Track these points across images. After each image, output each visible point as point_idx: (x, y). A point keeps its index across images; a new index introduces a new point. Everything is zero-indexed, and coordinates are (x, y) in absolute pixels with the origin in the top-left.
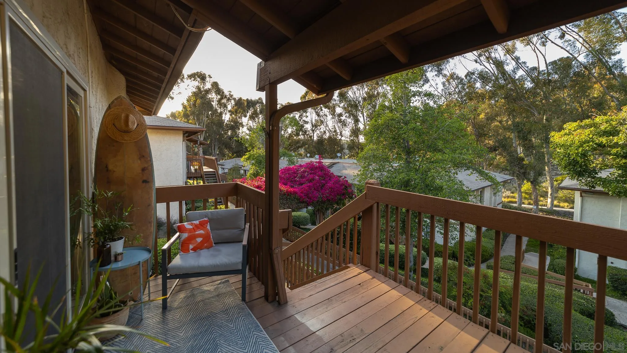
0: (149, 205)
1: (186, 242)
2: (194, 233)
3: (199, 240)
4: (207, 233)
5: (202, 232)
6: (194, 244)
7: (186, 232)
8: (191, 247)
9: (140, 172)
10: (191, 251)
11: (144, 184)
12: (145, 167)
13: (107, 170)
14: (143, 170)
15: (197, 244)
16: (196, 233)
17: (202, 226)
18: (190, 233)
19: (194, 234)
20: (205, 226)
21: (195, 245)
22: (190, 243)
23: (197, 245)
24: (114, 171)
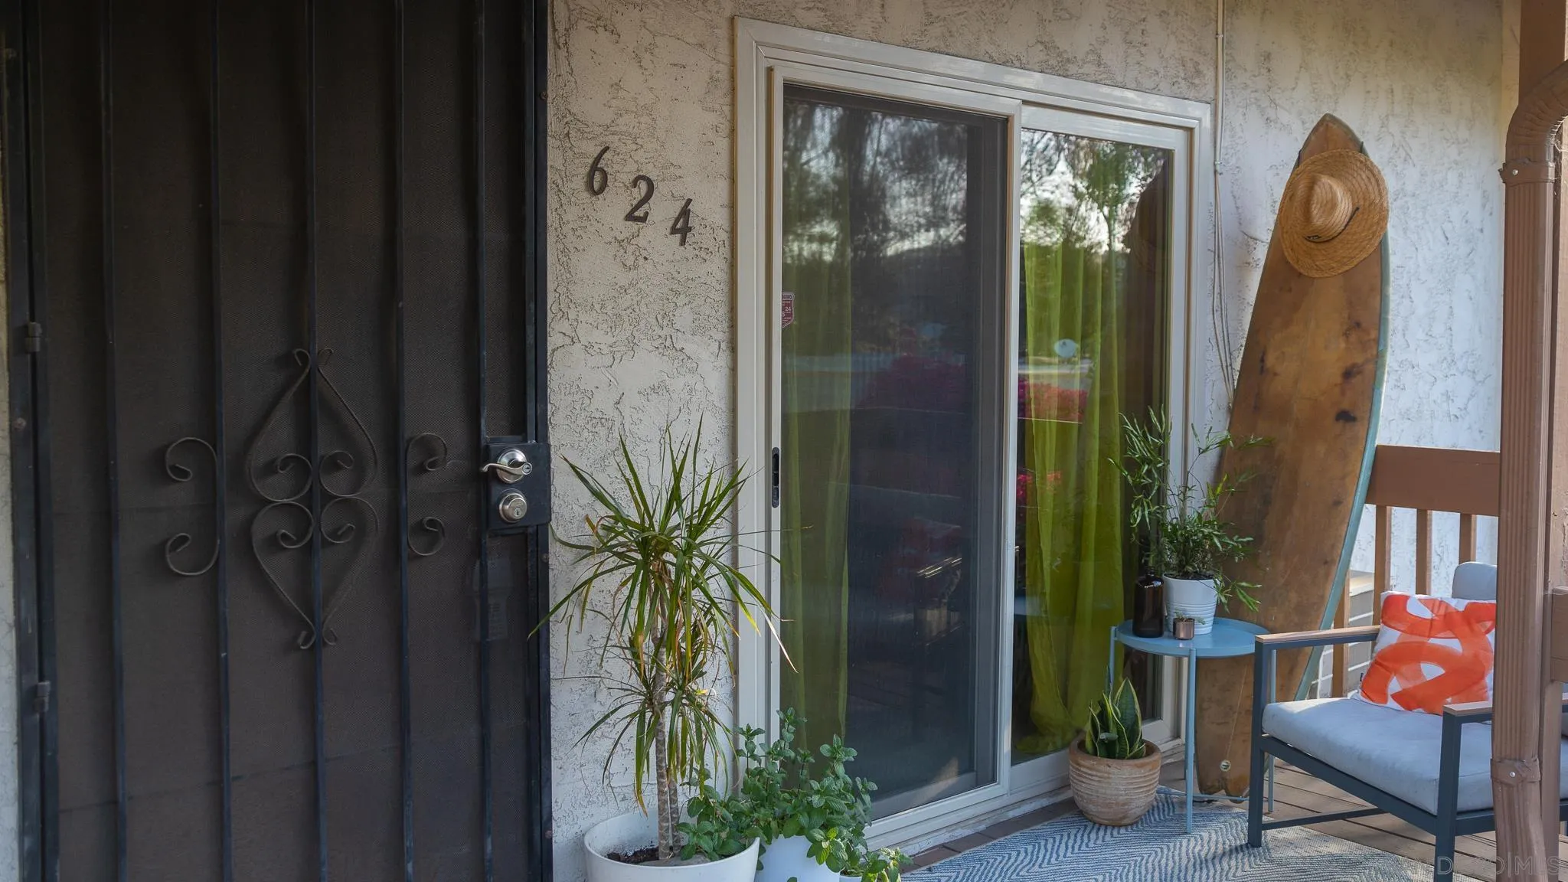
0: (1338, 503)
1: (1385, 663)
2: (1424, 640)
3: (1431, 671)
4: (1476, 656)
5: (1454, 645)
6: (1406, 679)
7: (1398, 625)
8: (1395, 685)
9: (1339, 380)
10: (1392, 703)
11: (1341, 422)
12: (1354, 365)
13: (1262, 370)
14: (1348, 374)
15: (1418, 682)
16: (1432, 641)
17: (1469, 624)
18: (1412, 633)
19: (1423, 643)
20: (1477, 627)
21: (1409, 685)
22: (1396, 672)
23: (1415, 687)
24: (1275, 374)
